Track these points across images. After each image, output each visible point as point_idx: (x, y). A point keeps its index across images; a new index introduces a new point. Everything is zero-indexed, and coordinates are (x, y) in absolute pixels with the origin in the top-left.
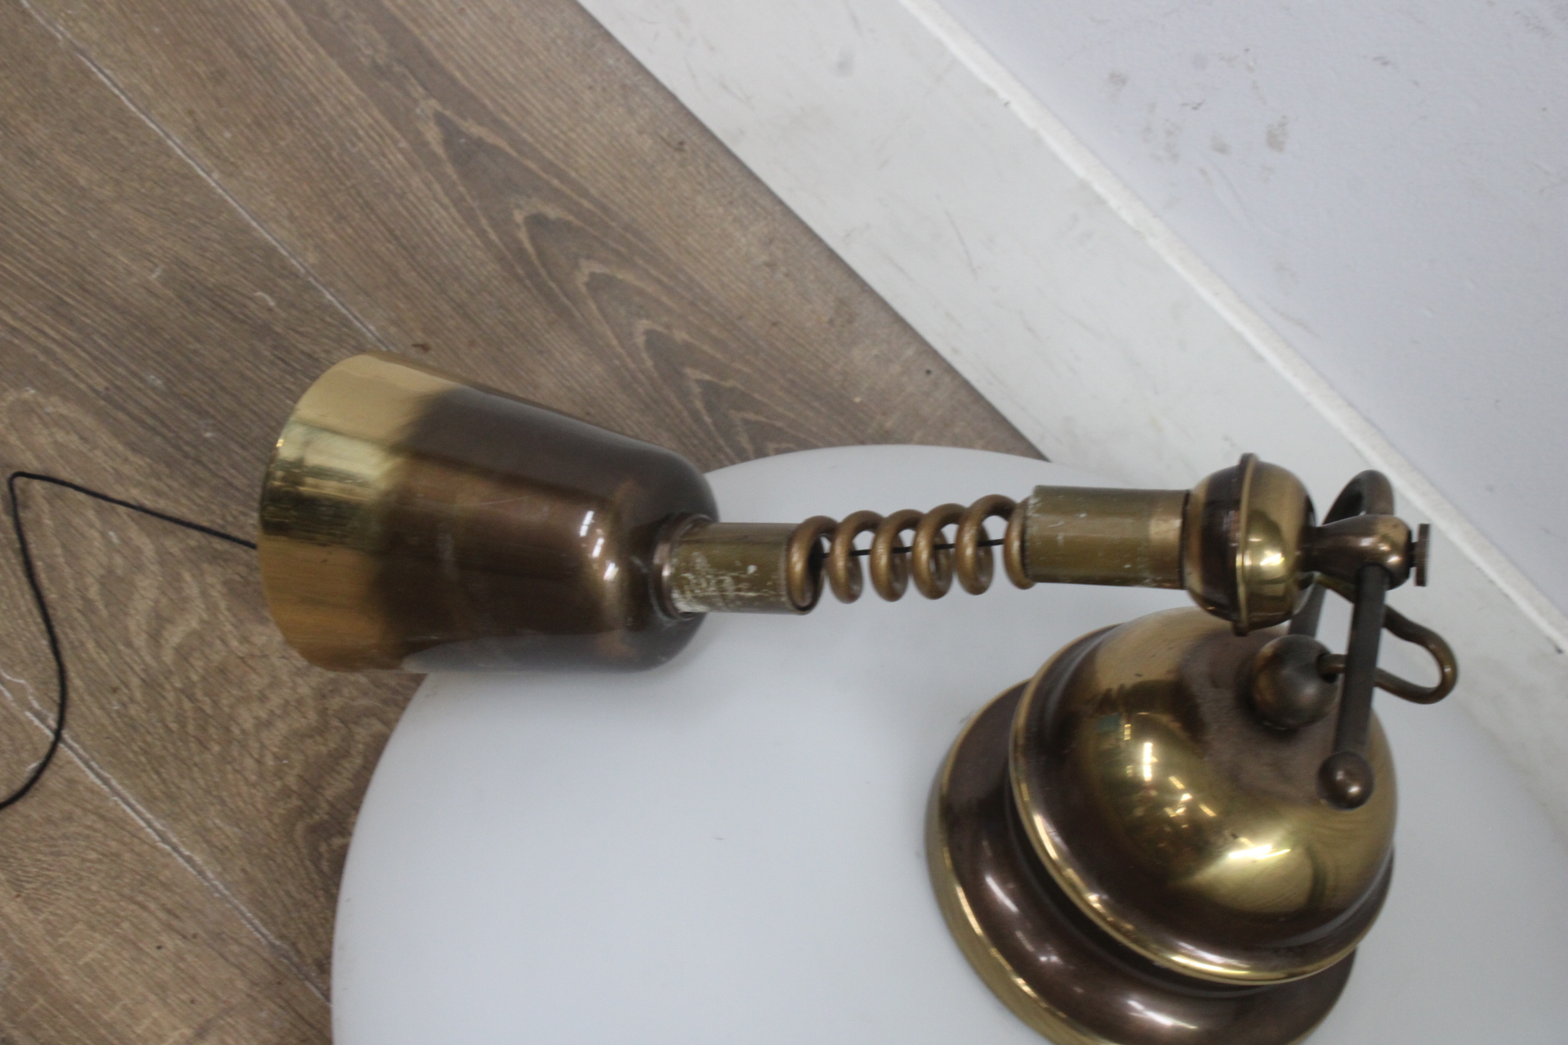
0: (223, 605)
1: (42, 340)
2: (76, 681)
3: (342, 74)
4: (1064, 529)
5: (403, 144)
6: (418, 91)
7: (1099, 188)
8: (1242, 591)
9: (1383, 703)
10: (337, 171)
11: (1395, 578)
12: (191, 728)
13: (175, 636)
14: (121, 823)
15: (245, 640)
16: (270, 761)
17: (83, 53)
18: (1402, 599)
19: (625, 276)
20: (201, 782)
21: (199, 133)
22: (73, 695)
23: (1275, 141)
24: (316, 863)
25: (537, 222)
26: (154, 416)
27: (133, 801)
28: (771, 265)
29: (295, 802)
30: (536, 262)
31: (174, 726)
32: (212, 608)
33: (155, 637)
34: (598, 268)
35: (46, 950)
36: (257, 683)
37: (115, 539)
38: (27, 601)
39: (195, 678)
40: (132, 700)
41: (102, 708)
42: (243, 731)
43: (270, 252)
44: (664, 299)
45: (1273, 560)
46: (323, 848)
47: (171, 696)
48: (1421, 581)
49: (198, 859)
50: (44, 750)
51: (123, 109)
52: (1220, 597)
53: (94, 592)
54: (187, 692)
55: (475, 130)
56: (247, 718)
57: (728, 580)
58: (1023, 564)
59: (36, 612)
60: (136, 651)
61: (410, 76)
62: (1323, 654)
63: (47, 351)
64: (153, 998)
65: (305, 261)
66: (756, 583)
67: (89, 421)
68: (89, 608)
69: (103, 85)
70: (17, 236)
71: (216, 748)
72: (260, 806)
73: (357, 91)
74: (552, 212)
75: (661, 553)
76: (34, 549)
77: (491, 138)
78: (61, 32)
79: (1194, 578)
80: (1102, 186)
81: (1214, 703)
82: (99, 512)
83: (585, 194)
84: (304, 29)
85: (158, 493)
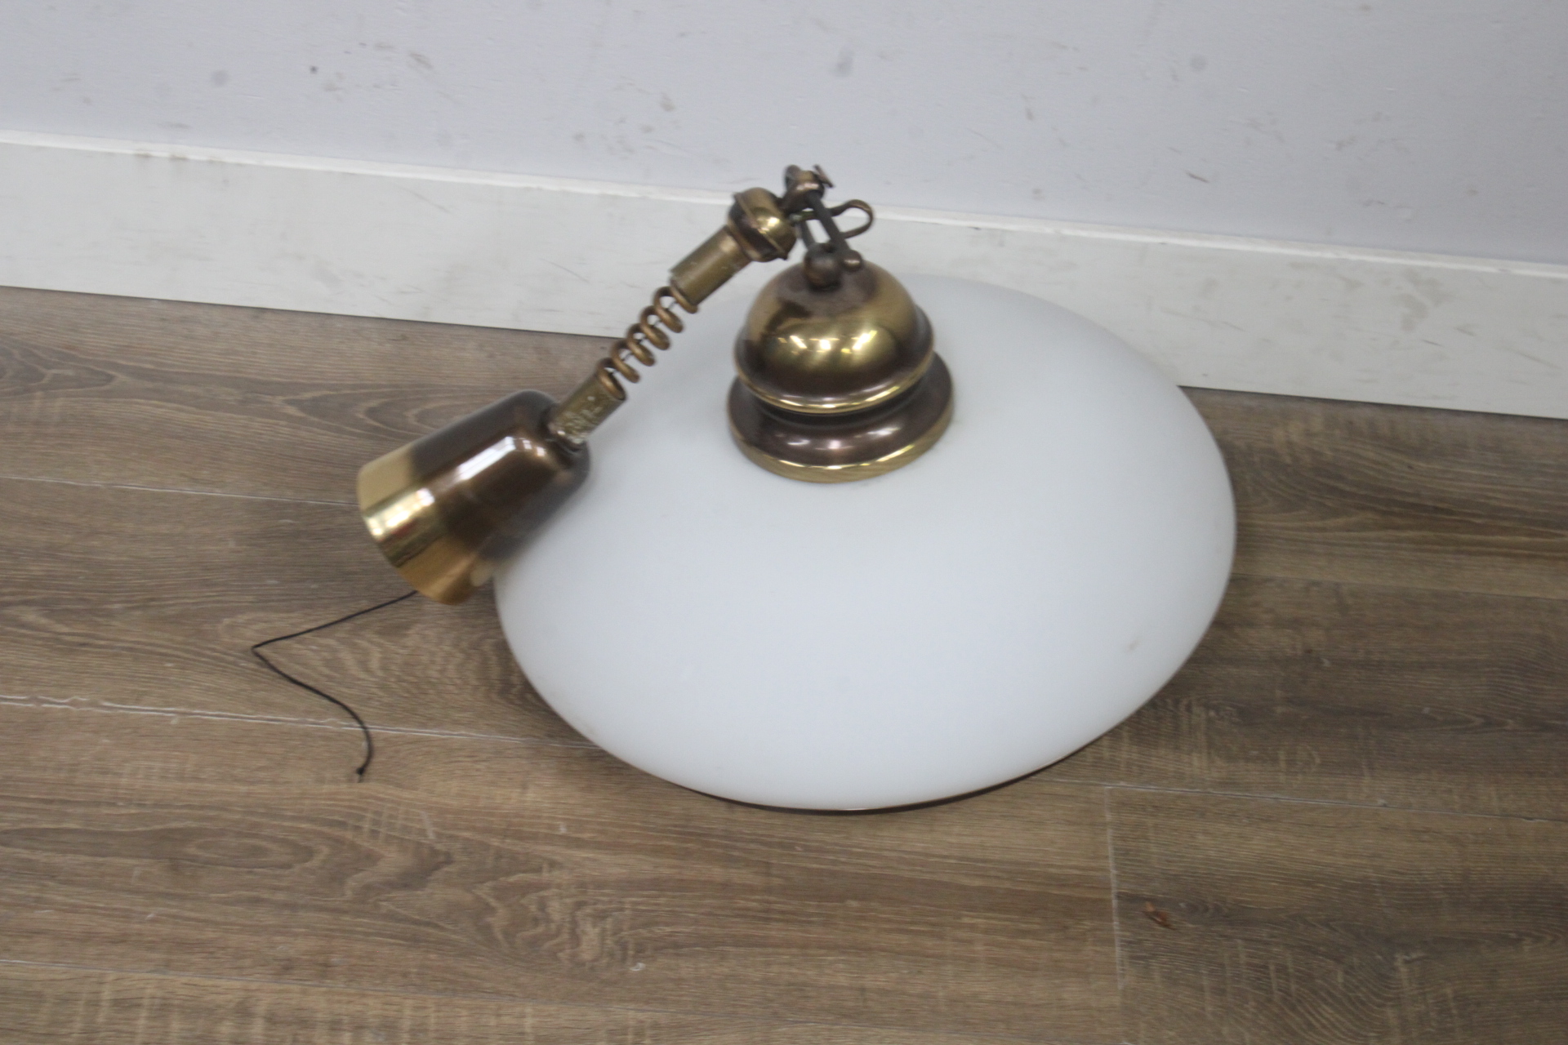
0: (382, 641)
1: (210, 599)
2: (351, 705)
3: (229, 415)
4: (693, 276)
5: (282, 423)
6: (268, 398)
7: (611, 192)
8: (773, 242)
9: (854, 243)
10: (265, 453)
11: (820, 193)
12: (415, 691)
13: (374, 664)
14: (419, 741)
15: (405, 647)
16: (458, 682)
17: (113, 485)
18: (830, 200)
19: (430, 406)
20: (437, 706)
21: (195, 481)
22: (356, 711)
23: (668, 107)
24: (513, 703)
25: (371, 412)
26: (282, 595)
27: (416, 730)
28: (491, 356)
29: (483, 689)
30: (385, 427)
31: (406, 695)
32: (380, 645)
33: (367, 670)
34: (415, 411)
35: (434, 799)
36: (425, 658)
37: (314, 648)
38: (303, 692)
39: (397, 673)
40: (381, 697)
41: (372, 707)
42: (437, 678)
43: (269, 504)
44: (457, 403)
45: (773, 222)
46: (511, 697)
47: (394, 686)
48: (831, 186)
49: (463, 732)
50: (363, 736)
51: (154, 493)
52: (767, 251)
53: (326, 671)
54: (400, 680)
55: (308, 395)
56: (433, 673)
57: (585, 412)
58: (688, 301)
59: (310, 693)
60: (363, 680)
61: (259, 395)
62: (823, 246)
63: (218, 602)
64: (492, 788)
65: (289, 496)
66: (597, 403)
67: (261, 615)
68: (330, 678)
69: (136, 490)
70: (162, 569)
71: (431, 691)
72: (470, 699)
73: (242, 417)
74: (374, 403)
75: (552, 427)
76: (287, 672)
77: (317, 394)
78: (97, 483)
79: (753, 253)
80: (613, 190)
81: (801, 297)
82: (299, 642)
83: (379, 386)
84: (194, 409)
85: (316, 620)
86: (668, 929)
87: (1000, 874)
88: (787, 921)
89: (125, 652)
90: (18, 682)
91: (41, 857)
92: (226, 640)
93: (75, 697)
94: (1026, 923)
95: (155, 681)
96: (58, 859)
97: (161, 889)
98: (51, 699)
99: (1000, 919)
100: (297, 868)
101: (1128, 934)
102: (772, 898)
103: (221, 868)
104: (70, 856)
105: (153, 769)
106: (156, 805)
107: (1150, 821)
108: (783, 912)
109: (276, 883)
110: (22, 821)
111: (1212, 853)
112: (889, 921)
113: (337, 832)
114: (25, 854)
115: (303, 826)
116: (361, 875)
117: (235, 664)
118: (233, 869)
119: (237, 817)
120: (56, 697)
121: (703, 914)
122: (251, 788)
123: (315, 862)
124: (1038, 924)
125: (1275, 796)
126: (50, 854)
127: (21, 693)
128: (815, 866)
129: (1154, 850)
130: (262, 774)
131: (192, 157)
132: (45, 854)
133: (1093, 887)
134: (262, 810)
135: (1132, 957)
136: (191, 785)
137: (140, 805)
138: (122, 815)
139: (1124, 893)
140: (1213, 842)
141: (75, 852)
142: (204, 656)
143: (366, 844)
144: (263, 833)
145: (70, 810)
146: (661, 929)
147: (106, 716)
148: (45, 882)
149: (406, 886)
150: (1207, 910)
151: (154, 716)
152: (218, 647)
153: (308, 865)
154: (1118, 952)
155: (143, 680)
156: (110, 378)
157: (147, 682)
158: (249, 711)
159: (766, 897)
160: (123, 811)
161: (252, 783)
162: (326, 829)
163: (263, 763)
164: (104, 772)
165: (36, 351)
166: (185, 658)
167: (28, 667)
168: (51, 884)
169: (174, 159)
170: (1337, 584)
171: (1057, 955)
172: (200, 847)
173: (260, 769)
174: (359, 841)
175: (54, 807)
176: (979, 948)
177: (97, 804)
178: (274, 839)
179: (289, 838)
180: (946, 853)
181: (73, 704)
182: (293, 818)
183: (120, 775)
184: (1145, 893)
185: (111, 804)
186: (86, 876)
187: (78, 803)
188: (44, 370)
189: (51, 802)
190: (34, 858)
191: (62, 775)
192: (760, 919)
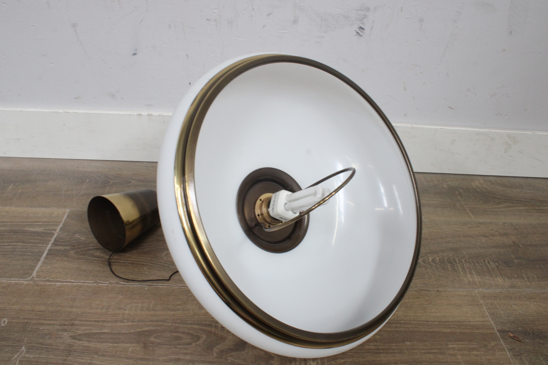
86: (343, 361)
87: (455, 326)
88: (386, 353)
89: (129, 264)
90: (91, 276)
91: (93, 345)
92: (165, 259)
93: (111, 281)
94: (472, 345)
95: (139, 274)
96: (99, 346)
97: (140, 356)
98: (102, 282)
99: (462, 344)
100: (194, 344)
101: (508, 346)
102: (378, 344)
103: (163, 346)
104: (104, 344)
105: (138, 307)
106: (139, 321)
107: (496, 302)
108: (383, 349)
109: (185, 351)
110: (87, 330)
111: (520, 312)
112: (423, 349)
113: (209, 329)
114: (87, 344)
115: (195, 327)
116: (219, 346)
117: (168, 267)
118: (168, 346)
119: (170, 324)
120: (104, 281)
121: (354, 353)
122: (175, 312)
123: (201, 342)
124: (476, 345)
125: (529, 290)
126: (96, 343)
127: (91, 280)
128: (390, 329)
129: (501, 312)
130: (179, 307)
131: (154, 114)
132: (94, 344)
133: (488, 328)
134: (179, 321)
135: (514, 355)
136: (152, 313)
137: (132, 321)
138: (126, 326)
139: (500, 330)
140: (519, 308)
141: (106, 342)
142: (157, 264)
143: (220, 333)
144: (180, 331)
145: (106, 325)
146: (339, 361)
147: (122, 287)
148: (93, 356)
149: (237, 350)
150: (530, 334)
151: (139, 287)
152: (162, 261)
153: (198, 343)
154: (509, 354)
155: (136, 274)
156: (130, 182)
157: (137, 274)
158: (174, 283)
159: (375, 344)
160: (126, 324)
161: (175, 311)
162: (204, 328)
163: (179, 302)
164: (120, 309)
165: (108, 176)
166: (151, 266)
167: (95, 271)
168: (96, 356)
169: (148, 115)
170: (511, 223)
171: (488, 357)
172: (155, 338)
173: (178, 305)
174: (217, 332)
175: (100, 323)
176: (459, 357)
177: (116, 321)
178: (183, 333)
179: (190, 332)
180: (433, 320)
181: (109, 283)
182: (191, 324)
183: (126, 310)
184: (507, 329)
185: (122, 322)
186: (109, 352)
187: (109, 322)
188: (110, 181)
189: (99, 321)
190: (90, 345)
191: (104, 311)
192: (376, 353)
